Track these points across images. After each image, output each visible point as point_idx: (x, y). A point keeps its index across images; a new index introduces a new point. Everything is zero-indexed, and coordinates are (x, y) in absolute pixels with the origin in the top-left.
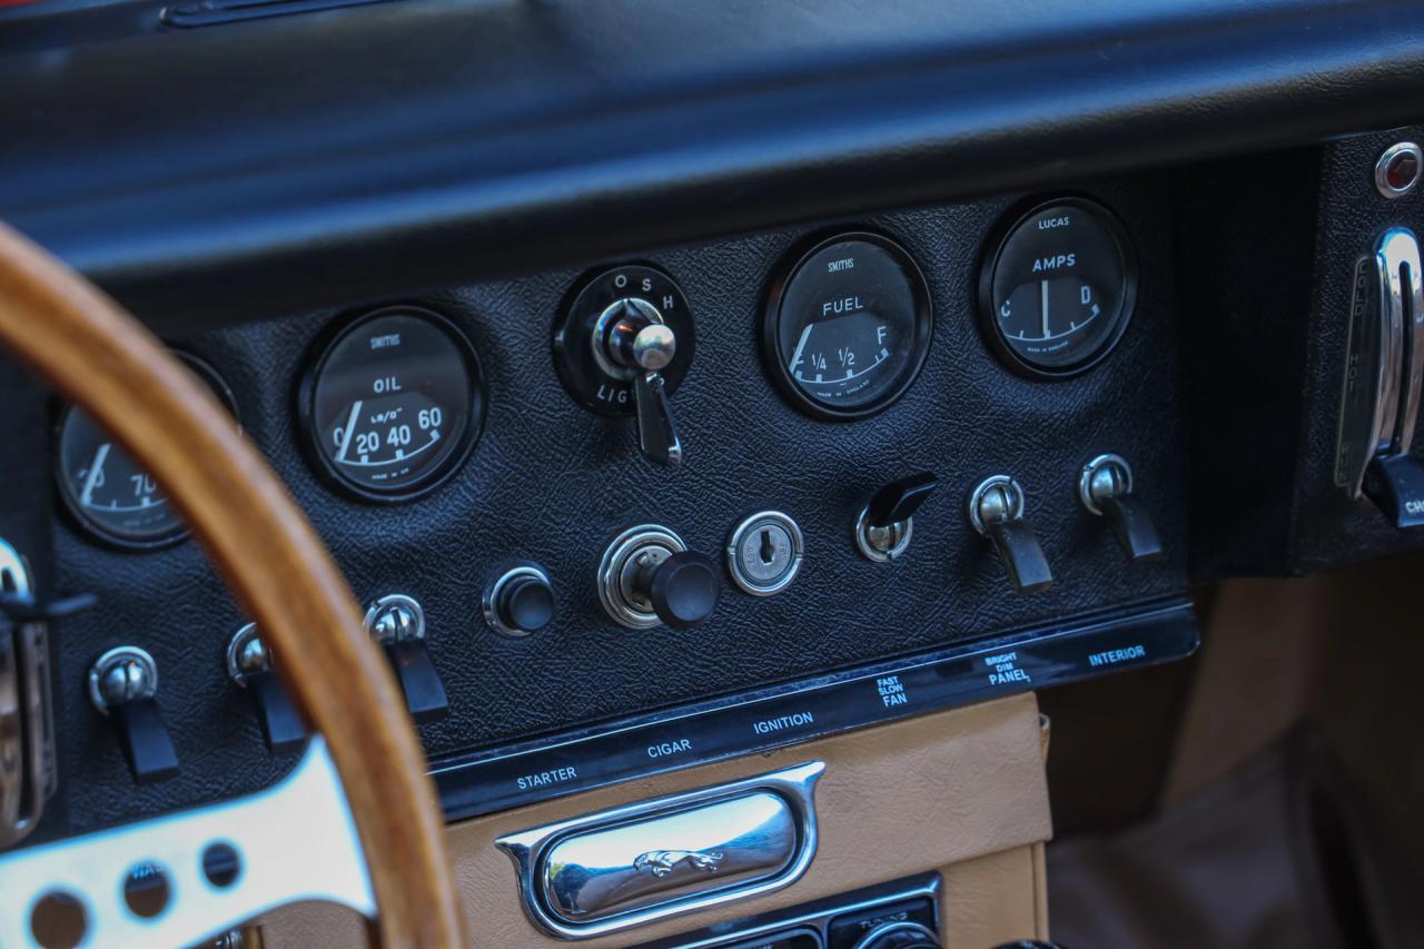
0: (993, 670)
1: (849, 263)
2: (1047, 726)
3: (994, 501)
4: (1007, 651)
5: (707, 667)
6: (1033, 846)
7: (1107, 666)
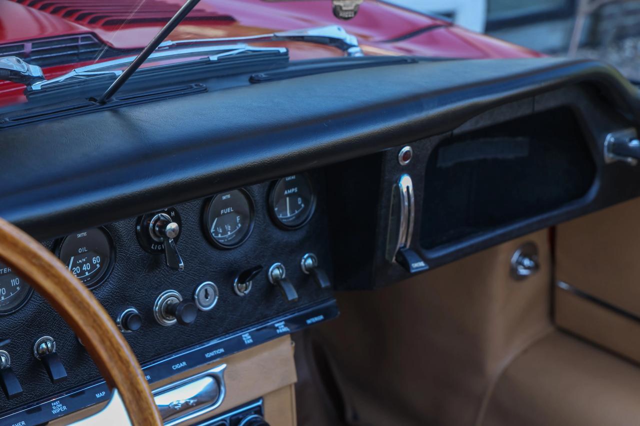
0: (277, 328)
1: (229, 196)
2: (294, 345)
3: (277, 272)
4: (281, 321)
5: (189, 336)
6: (290, 386)
7: (312, 324)
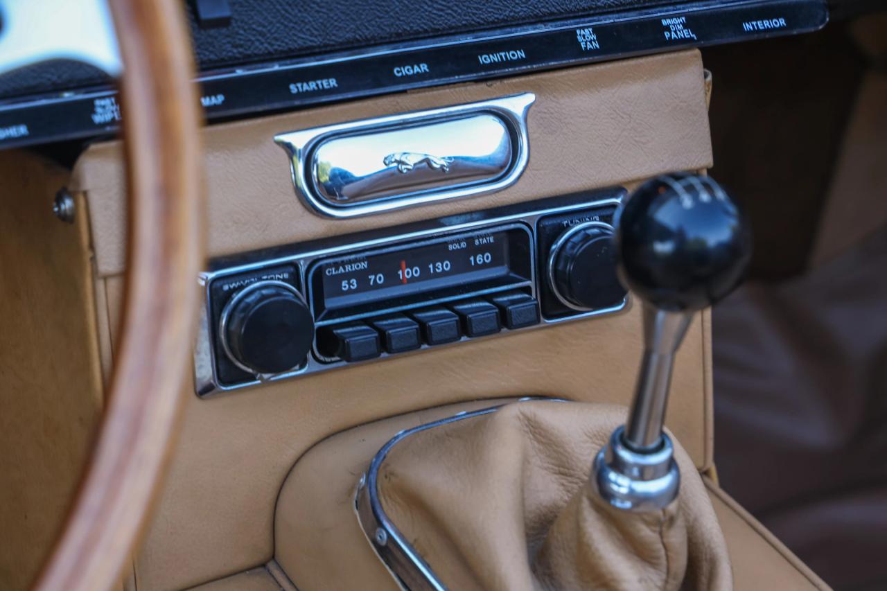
0: (668, 28)
2: (710, 78)
4: (678, 16)
5: (442, 10)
7: (757, 32)
